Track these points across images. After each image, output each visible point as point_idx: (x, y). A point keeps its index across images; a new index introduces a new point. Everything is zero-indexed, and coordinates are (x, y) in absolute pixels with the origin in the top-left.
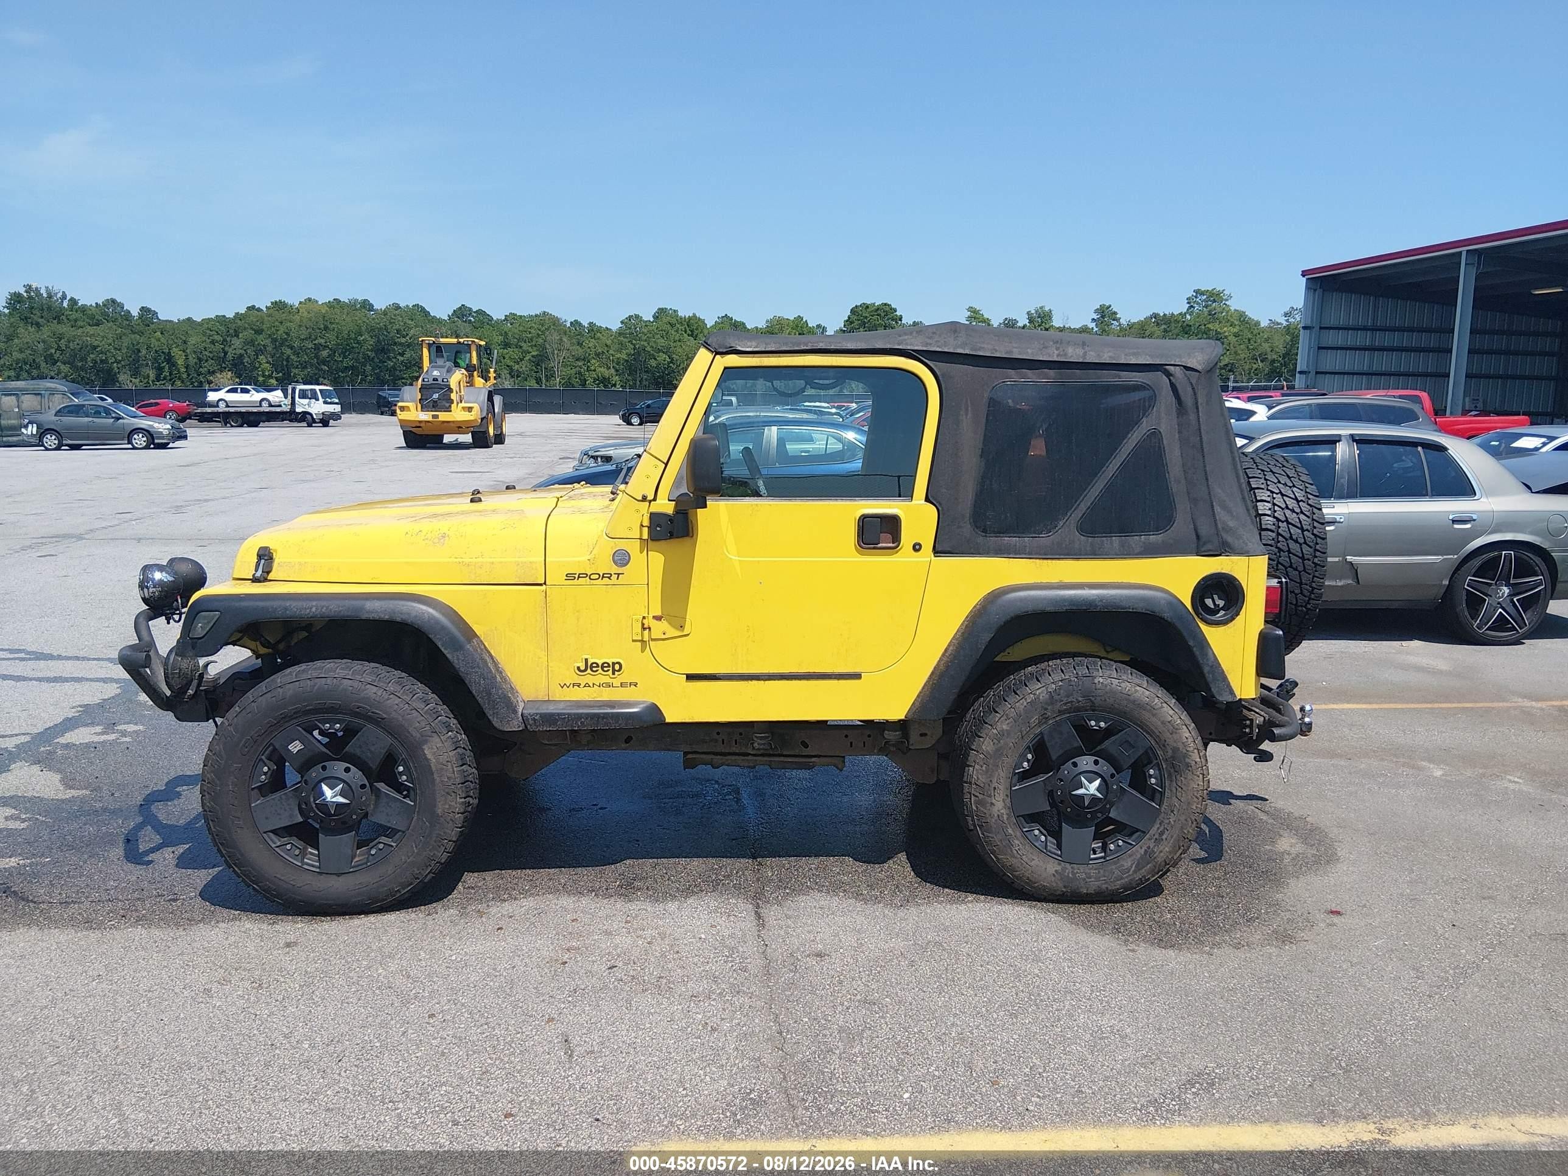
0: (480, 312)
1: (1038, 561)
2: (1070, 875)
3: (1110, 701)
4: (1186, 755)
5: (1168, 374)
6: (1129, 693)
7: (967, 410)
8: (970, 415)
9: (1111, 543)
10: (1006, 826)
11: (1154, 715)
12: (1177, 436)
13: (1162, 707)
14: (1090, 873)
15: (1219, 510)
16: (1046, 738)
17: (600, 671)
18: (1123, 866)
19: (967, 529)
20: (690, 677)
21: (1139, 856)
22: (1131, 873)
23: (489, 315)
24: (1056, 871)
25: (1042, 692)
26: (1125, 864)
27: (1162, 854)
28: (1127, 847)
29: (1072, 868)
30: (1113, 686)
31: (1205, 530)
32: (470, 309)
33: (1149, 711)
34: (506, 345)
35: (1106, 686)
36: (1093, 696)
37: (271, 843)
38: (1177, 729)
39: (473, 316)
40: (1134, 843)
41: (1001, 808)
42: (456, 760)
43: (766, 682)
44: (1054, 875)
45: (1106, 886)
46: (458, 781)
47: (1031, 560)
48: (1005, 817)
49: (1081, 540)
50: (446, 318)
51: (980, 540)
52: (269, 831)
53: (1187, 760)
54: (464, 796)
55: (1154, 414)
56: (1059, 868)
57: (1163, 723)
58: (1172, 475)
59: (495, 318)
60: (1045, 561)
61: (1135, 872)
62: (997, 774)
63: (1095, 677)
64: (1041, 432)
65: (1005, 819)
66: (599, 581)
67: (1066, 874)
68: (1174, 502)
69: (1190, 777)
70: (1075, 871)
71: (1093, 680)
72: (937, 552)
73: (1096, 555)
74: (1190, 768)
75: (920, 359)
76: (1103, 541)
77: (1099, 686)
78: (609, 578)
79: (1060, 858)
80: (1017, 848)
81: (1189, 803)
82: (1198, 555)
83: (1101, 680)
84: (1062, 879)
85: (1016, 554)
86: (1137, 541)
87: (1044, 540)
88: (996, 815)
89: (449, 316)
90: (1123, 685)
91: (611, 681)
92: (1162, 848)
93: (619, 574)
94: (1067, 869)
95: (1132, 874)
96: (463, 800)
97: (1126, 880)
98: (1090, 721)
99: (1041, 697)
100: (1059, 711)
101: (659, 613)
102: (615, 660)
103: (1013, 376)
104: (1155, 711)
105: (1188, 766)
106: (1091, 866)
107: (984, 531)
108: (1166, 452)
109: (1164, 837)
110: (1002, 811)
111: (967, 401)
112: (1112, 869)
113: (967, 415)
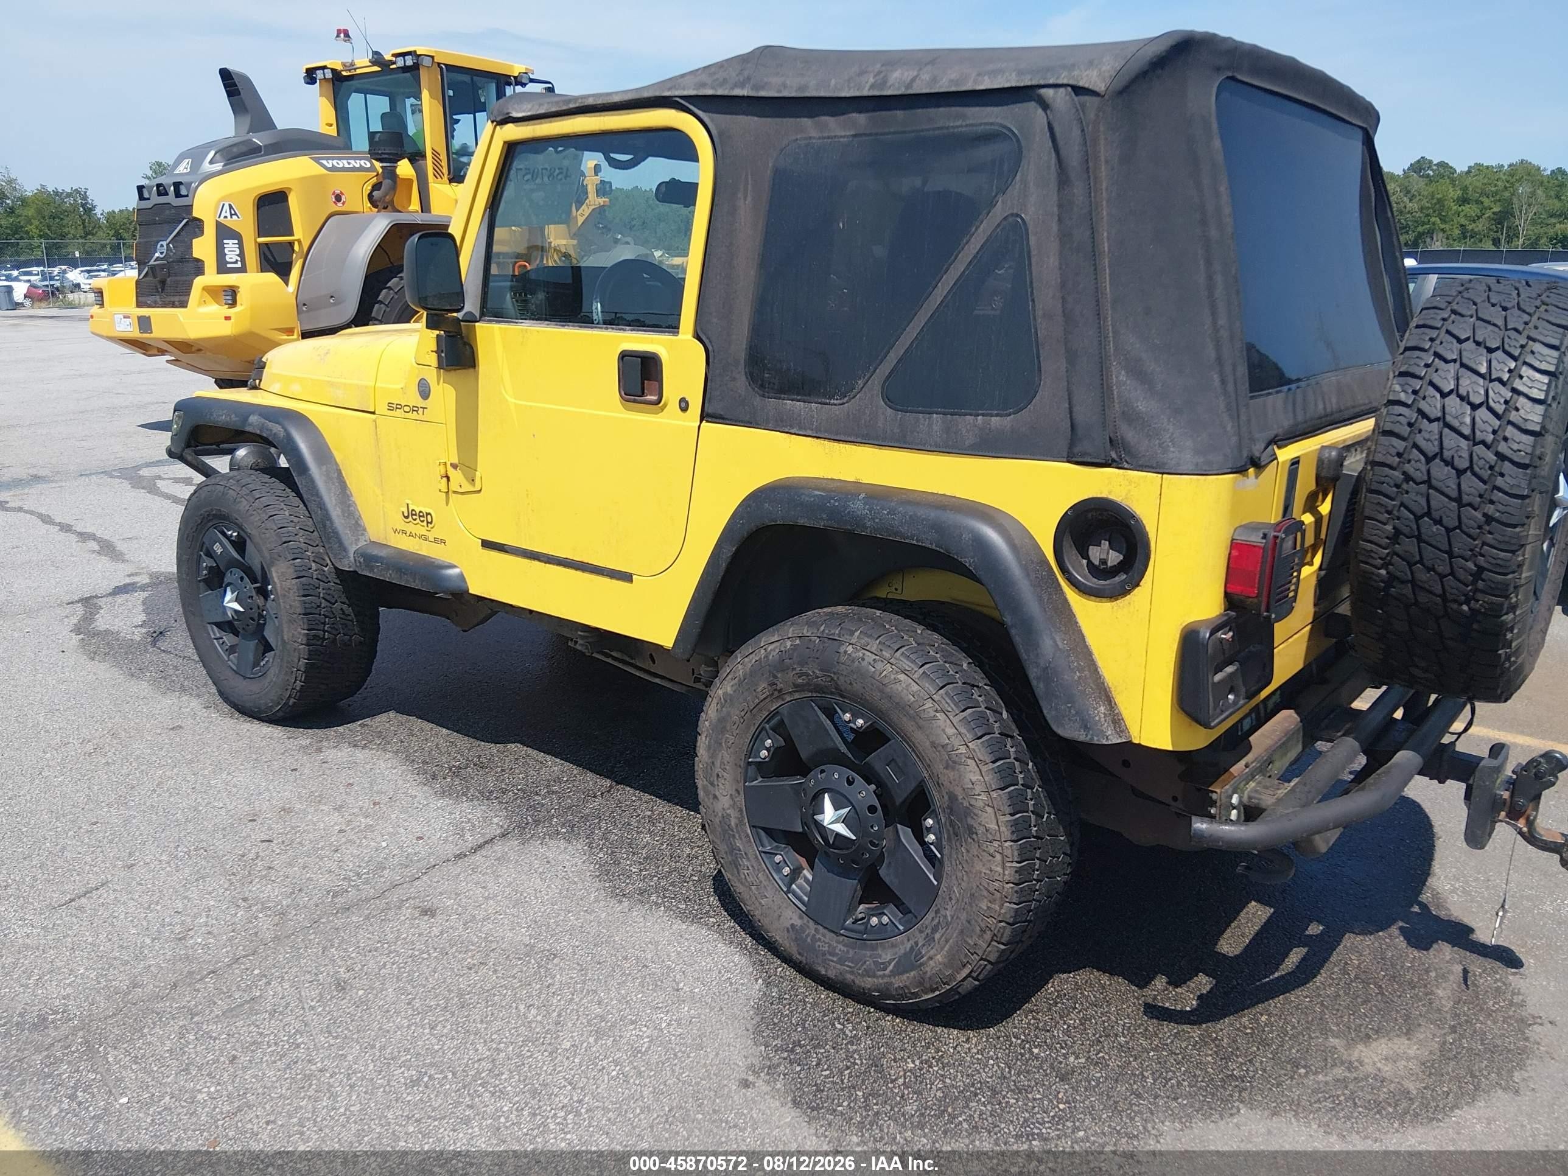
0: (1442, 165)
1: (826, 442)
2: (809, 940)
3: (857, 687)
4: (968, 812)
5: (1045, 105)
6: (886, 681)
7: (746, 190)
8: (749, 199)
9: (930, 425)
10: (734, 836)
11: (920, 727)
12: (1055, 227)
13: (935, 718)
14: (835, 948)
15: (1123, 378)
16: (786, 721)
17: (418, 521)
18: (880, 956)
19: (741, 383)
20: (487, 544)
21: (902, 951)
22: (887, 972)
23: (1451, 167)
24: (792, 925)
25: (774, 650)
26: (884, 956)
27: (931, 963)
28: (893, 931)
29: (816, 929)
30: (864, 664)
31: (1085, 413)
32: (1430, 162)
33: (912, 718)
34: (1464, 201)
35: (853, 661)
36: (834, 673)
37: (211, 633)
38: (954, 762)
39: (1432, 170)
40: (901, 928)
41: (726, 806)
42: (298, 590)
43: (547, 565)
44: (788, 931)
45: (852, 977)
46: (299, 611)
47: (819, 441)
48: (733, 822)
49: (886, 415)
50: (1401, 173)
51: (757, 401)
52: (213, 623)
53: (969, 820)
54: (306, 627)
55: (1017, 186)
56: (798, 923)
57: (934, 745)
58: (1039, 306)
59: (1458, 171)
60: (836, 445)
61: (893, 974)
62: (720, 755)
63: (842, 643)
64: (841, 225)
65: (733, 824)
66: (408, 415)
67: (804, 936)
68: (1038, 357)
69: (974, 851)
70: (818, 936)
71: (839, 646)
72: (705, 416)
73: (905, 443)
74: (974, 836)
75: (690, 110)
76: (918, 420)
77: (843, 659)
78: (417, 411)
79: (804, 909)
80: (746, 872)
81: (972, 895)
82: (1069, 462)
83: (850, 649)
84: (796, 940)
85: (800, 428)
86: (969, 424)
87: (836, 409)
88: (720, 814)
89: (1404, 170)
90: (879, 666)
91: (426, 533)
92: (932, 952)
93: (424, 408)
94: (808, 927)
95: (890, 976)
96: (306, 632)
97: (881, 981)
98: (844, 712)
99: (771, 657)
100: (795, 686)
101: (455, 461)
102: (429, 511)
103: (809, 128)
104: (921, 722)
105: (971, 831)
106: (841, 938)
107: (762, 386)
108: (1034, 260)
109: (937, 936)
110: (728, 812)
111: (747, 175)
112: (865, 956)
113: (745, 199)
